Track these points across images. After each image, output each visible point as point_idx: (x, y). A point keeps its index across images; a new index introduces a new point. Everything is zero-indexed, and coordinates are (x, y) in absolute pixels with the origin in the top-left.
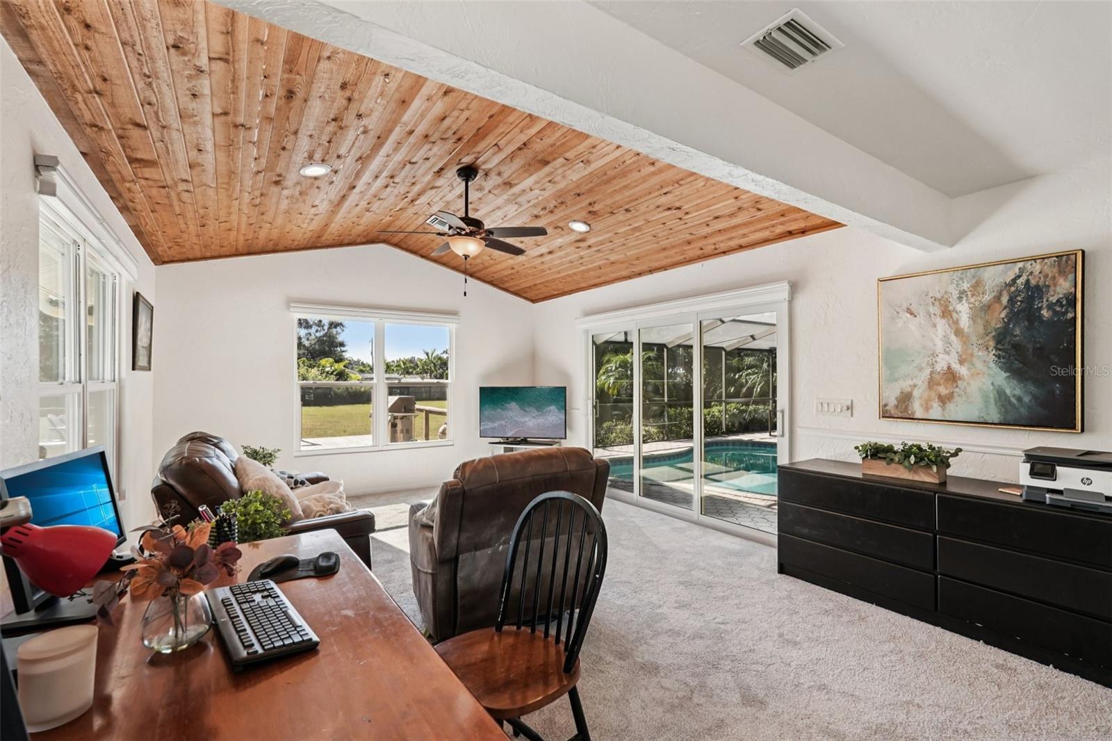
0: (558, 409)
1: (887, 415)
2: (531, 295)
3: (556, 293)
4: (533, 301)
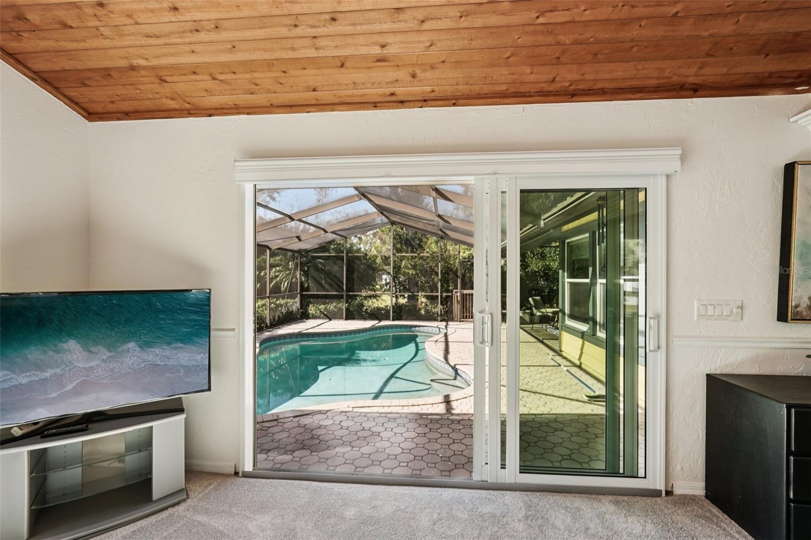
1: (798, 317)
2: (98, 95)
3: (172, 104)
4: (91, 115)
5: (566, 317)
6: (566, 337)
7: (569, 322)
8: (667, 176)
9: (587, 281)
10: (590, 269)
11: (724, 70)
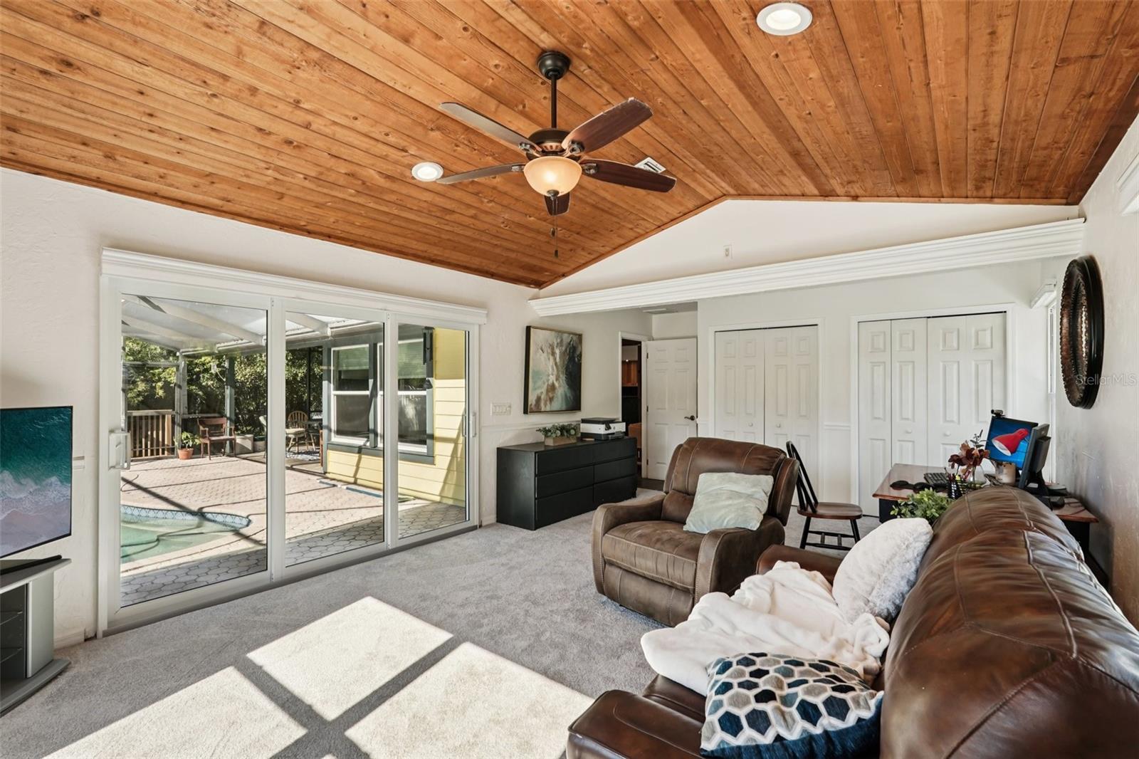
0: (61, 482)
1: (532, 411)
5: (333, 434)
6: (332, 456)
7: (337, 439)
8: (480, 326)
9: (367, 393)
10: (371, 382)
11: (506, 270)
